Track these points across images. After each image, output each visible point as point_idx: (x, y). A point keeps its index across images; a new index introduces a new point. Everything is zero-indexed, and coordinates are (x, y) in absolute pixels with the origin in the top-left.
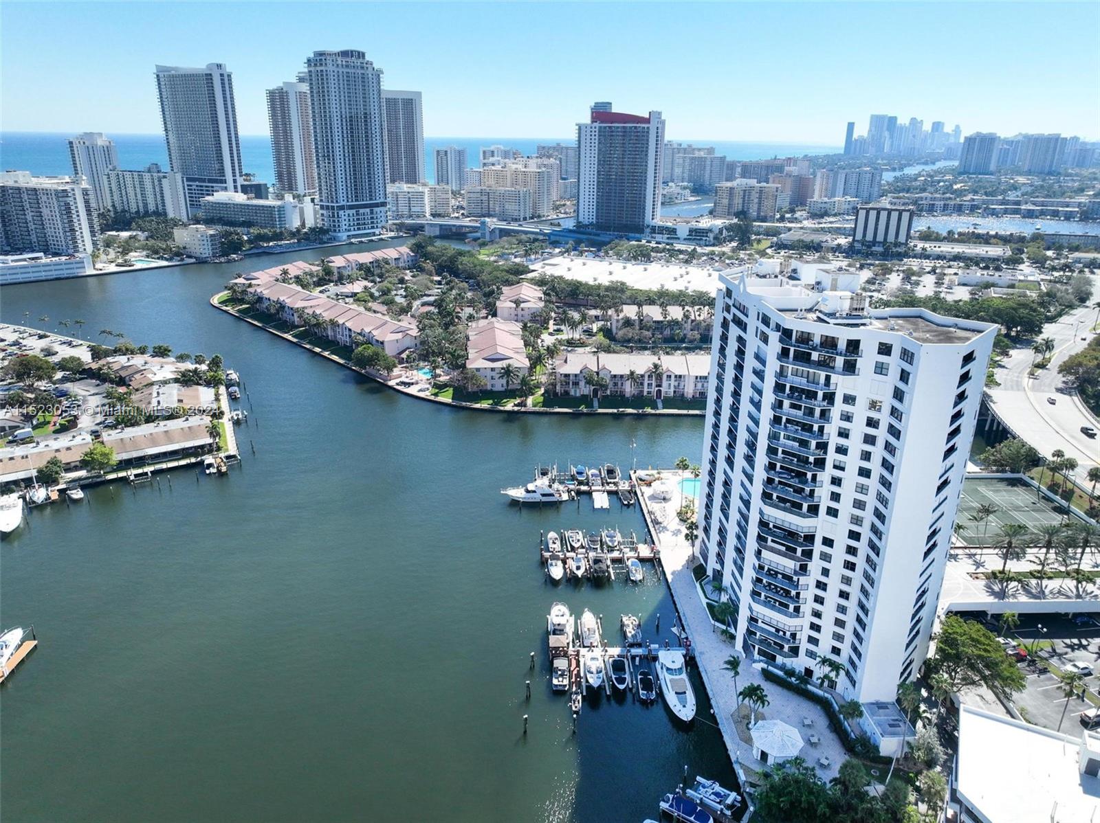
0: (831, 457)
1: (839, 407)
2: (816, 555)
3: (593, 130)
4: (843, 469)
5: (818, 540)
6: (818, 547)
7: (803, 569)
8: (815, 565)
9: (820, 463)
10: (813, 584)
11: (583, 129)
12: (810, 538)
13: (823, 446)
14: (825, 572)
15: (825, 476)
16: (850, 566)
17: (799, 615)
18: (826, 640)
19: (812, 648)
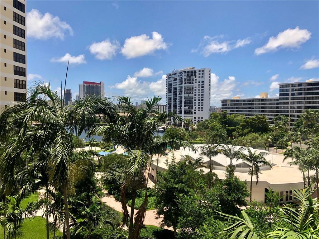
1: (194, 81)
3: (84, 86)
7: (192, 108)
9: (193, 91)
11: (81, 86)
14: (195, 108)
16: (199, 105)
17: (193, 116)
18: (197, 119)
19: (195, 122)
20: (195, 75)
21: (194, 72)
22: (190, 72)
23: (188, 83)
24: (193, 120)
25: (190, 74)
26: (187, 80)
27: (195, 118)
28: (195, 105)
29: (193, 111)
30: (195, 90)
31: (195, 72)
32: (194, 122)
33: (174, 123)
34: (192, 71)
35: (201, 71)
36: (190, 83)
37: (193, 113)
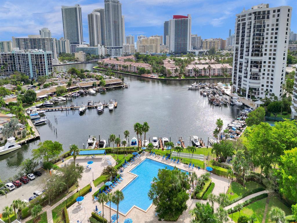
0: (265, 40)
1: (266, 28)
2: (262, 66)
4: (267, 43)
5: (263, 62)
6: (263, 64)
7: (260, 71)
8: (262, 70)
9: (263, 43)
10: (262, 74)
12: (261, 63)
13: (263, 39)
14: (264, 70)
15: (264, 46)
16: (269, 66)
17: (259, 83)
18: (265, 88)
19: (262, 91)
20: (268, 17)
21: (266, 12)
22: (262, 13)
24: (260, 89)
25: (261, 17)
26: (257, 27)
27: (263, 86)
28: (264, 66)
29: (261, 76)
31: (269, 12)
32: (260, 91)
35: (276, 11)
37: (261, 78)
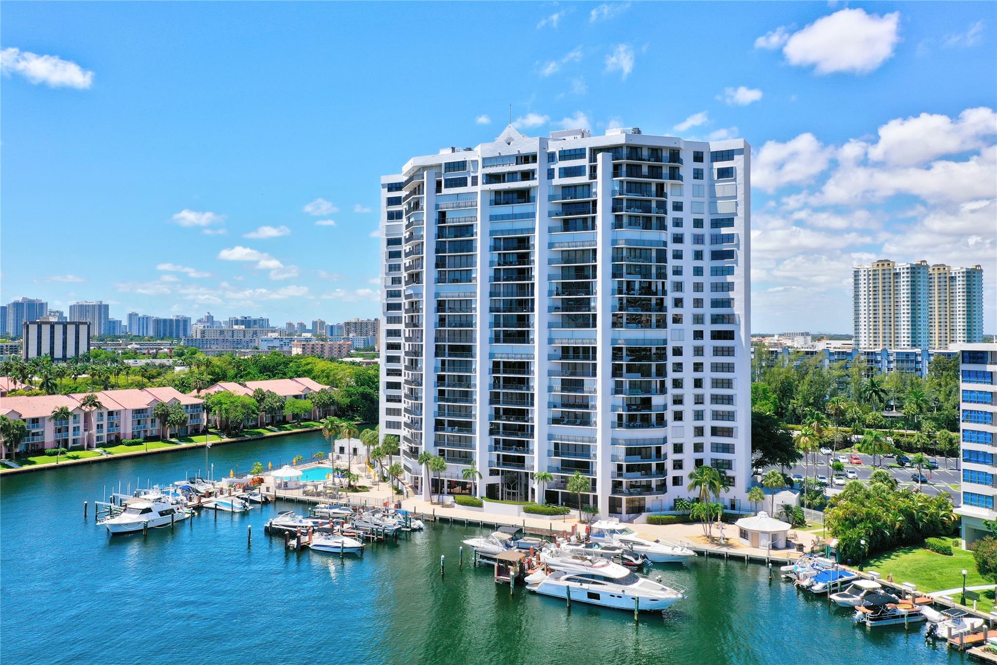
0: (670, 263)
1: (670, 215)
2: (669, 368)
6: (671, 360)
8: (670, 379)
10: (671, 400)
12: (661, 354)
13: (663, 256)
14: (679, 383)
16: (699, 367)
17: (664, 439)
19: (678, 473)
20: (674, 174)
21: (666, 154)
22: (645, 153)
23: (634, 222)
24: (668, 465)
25: (645, 170)
26: (629, 207)
27: (678, 448)
28: (678, 367)
29: (665, 407)
30: (677, 272)
31: (675, 155)
32: (671, 474)
33: (497, 480)
34: (655, 152)
35: (707, 158)
36: (647, 224)
37: (669, 416)
